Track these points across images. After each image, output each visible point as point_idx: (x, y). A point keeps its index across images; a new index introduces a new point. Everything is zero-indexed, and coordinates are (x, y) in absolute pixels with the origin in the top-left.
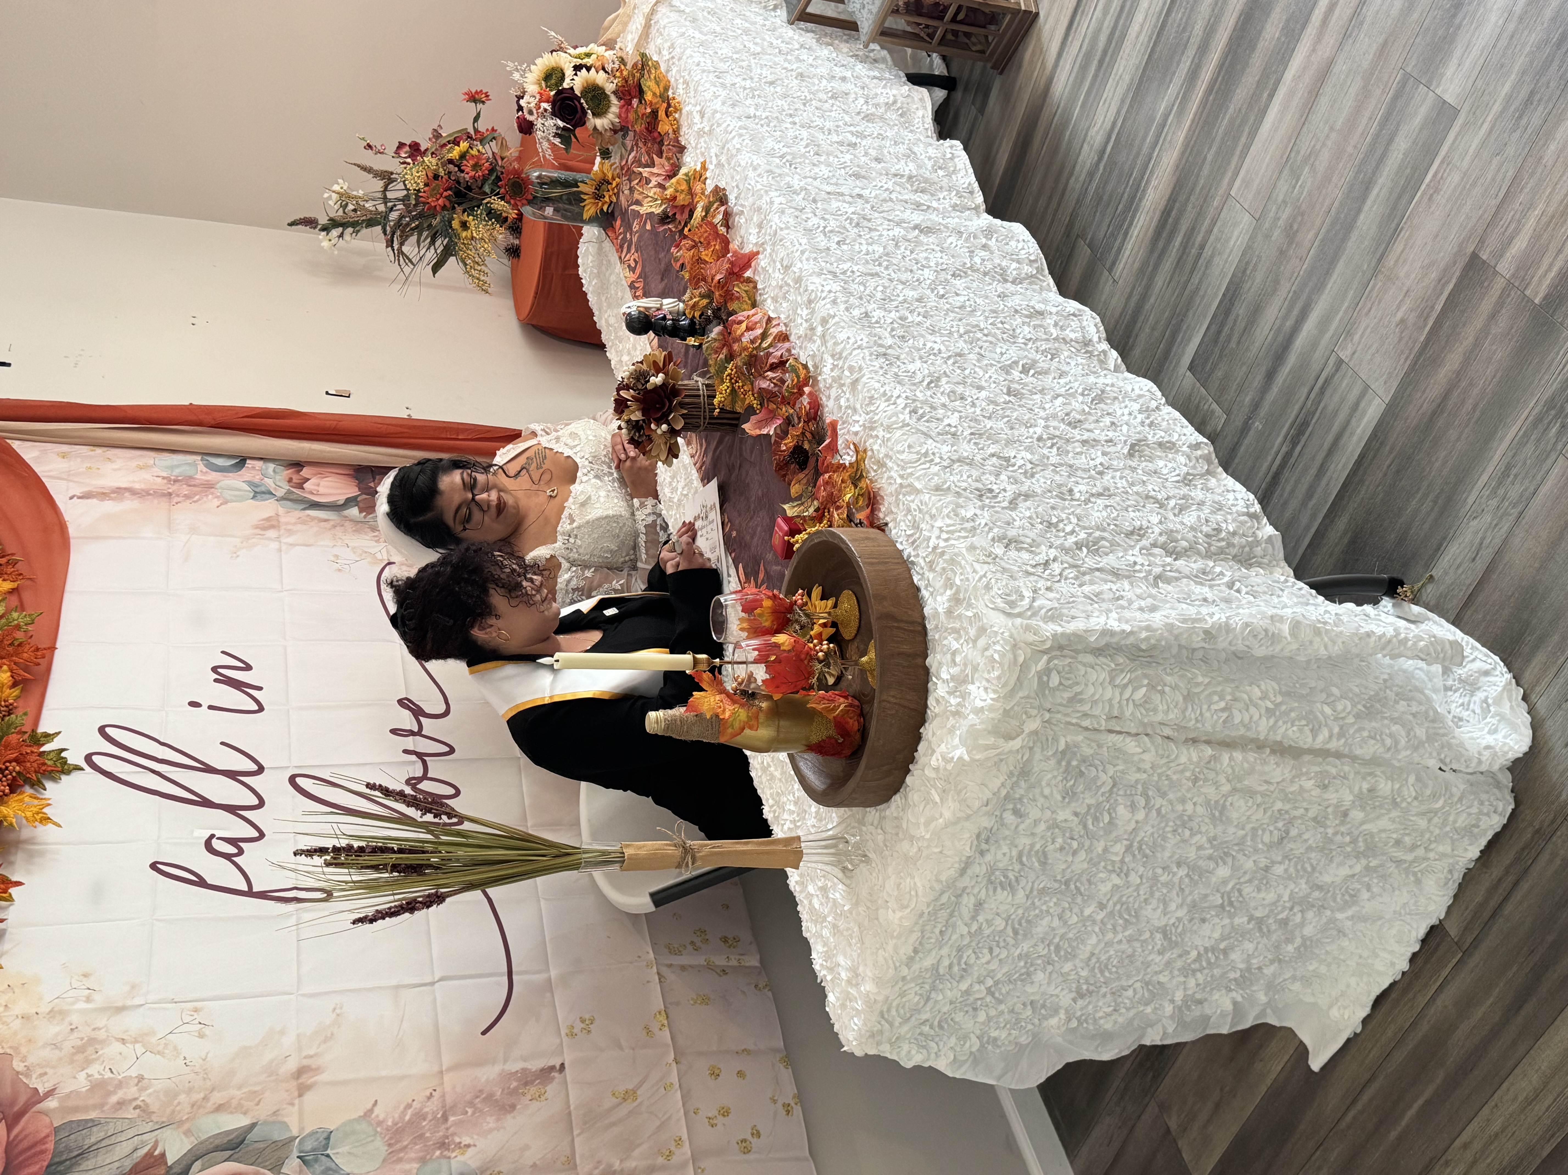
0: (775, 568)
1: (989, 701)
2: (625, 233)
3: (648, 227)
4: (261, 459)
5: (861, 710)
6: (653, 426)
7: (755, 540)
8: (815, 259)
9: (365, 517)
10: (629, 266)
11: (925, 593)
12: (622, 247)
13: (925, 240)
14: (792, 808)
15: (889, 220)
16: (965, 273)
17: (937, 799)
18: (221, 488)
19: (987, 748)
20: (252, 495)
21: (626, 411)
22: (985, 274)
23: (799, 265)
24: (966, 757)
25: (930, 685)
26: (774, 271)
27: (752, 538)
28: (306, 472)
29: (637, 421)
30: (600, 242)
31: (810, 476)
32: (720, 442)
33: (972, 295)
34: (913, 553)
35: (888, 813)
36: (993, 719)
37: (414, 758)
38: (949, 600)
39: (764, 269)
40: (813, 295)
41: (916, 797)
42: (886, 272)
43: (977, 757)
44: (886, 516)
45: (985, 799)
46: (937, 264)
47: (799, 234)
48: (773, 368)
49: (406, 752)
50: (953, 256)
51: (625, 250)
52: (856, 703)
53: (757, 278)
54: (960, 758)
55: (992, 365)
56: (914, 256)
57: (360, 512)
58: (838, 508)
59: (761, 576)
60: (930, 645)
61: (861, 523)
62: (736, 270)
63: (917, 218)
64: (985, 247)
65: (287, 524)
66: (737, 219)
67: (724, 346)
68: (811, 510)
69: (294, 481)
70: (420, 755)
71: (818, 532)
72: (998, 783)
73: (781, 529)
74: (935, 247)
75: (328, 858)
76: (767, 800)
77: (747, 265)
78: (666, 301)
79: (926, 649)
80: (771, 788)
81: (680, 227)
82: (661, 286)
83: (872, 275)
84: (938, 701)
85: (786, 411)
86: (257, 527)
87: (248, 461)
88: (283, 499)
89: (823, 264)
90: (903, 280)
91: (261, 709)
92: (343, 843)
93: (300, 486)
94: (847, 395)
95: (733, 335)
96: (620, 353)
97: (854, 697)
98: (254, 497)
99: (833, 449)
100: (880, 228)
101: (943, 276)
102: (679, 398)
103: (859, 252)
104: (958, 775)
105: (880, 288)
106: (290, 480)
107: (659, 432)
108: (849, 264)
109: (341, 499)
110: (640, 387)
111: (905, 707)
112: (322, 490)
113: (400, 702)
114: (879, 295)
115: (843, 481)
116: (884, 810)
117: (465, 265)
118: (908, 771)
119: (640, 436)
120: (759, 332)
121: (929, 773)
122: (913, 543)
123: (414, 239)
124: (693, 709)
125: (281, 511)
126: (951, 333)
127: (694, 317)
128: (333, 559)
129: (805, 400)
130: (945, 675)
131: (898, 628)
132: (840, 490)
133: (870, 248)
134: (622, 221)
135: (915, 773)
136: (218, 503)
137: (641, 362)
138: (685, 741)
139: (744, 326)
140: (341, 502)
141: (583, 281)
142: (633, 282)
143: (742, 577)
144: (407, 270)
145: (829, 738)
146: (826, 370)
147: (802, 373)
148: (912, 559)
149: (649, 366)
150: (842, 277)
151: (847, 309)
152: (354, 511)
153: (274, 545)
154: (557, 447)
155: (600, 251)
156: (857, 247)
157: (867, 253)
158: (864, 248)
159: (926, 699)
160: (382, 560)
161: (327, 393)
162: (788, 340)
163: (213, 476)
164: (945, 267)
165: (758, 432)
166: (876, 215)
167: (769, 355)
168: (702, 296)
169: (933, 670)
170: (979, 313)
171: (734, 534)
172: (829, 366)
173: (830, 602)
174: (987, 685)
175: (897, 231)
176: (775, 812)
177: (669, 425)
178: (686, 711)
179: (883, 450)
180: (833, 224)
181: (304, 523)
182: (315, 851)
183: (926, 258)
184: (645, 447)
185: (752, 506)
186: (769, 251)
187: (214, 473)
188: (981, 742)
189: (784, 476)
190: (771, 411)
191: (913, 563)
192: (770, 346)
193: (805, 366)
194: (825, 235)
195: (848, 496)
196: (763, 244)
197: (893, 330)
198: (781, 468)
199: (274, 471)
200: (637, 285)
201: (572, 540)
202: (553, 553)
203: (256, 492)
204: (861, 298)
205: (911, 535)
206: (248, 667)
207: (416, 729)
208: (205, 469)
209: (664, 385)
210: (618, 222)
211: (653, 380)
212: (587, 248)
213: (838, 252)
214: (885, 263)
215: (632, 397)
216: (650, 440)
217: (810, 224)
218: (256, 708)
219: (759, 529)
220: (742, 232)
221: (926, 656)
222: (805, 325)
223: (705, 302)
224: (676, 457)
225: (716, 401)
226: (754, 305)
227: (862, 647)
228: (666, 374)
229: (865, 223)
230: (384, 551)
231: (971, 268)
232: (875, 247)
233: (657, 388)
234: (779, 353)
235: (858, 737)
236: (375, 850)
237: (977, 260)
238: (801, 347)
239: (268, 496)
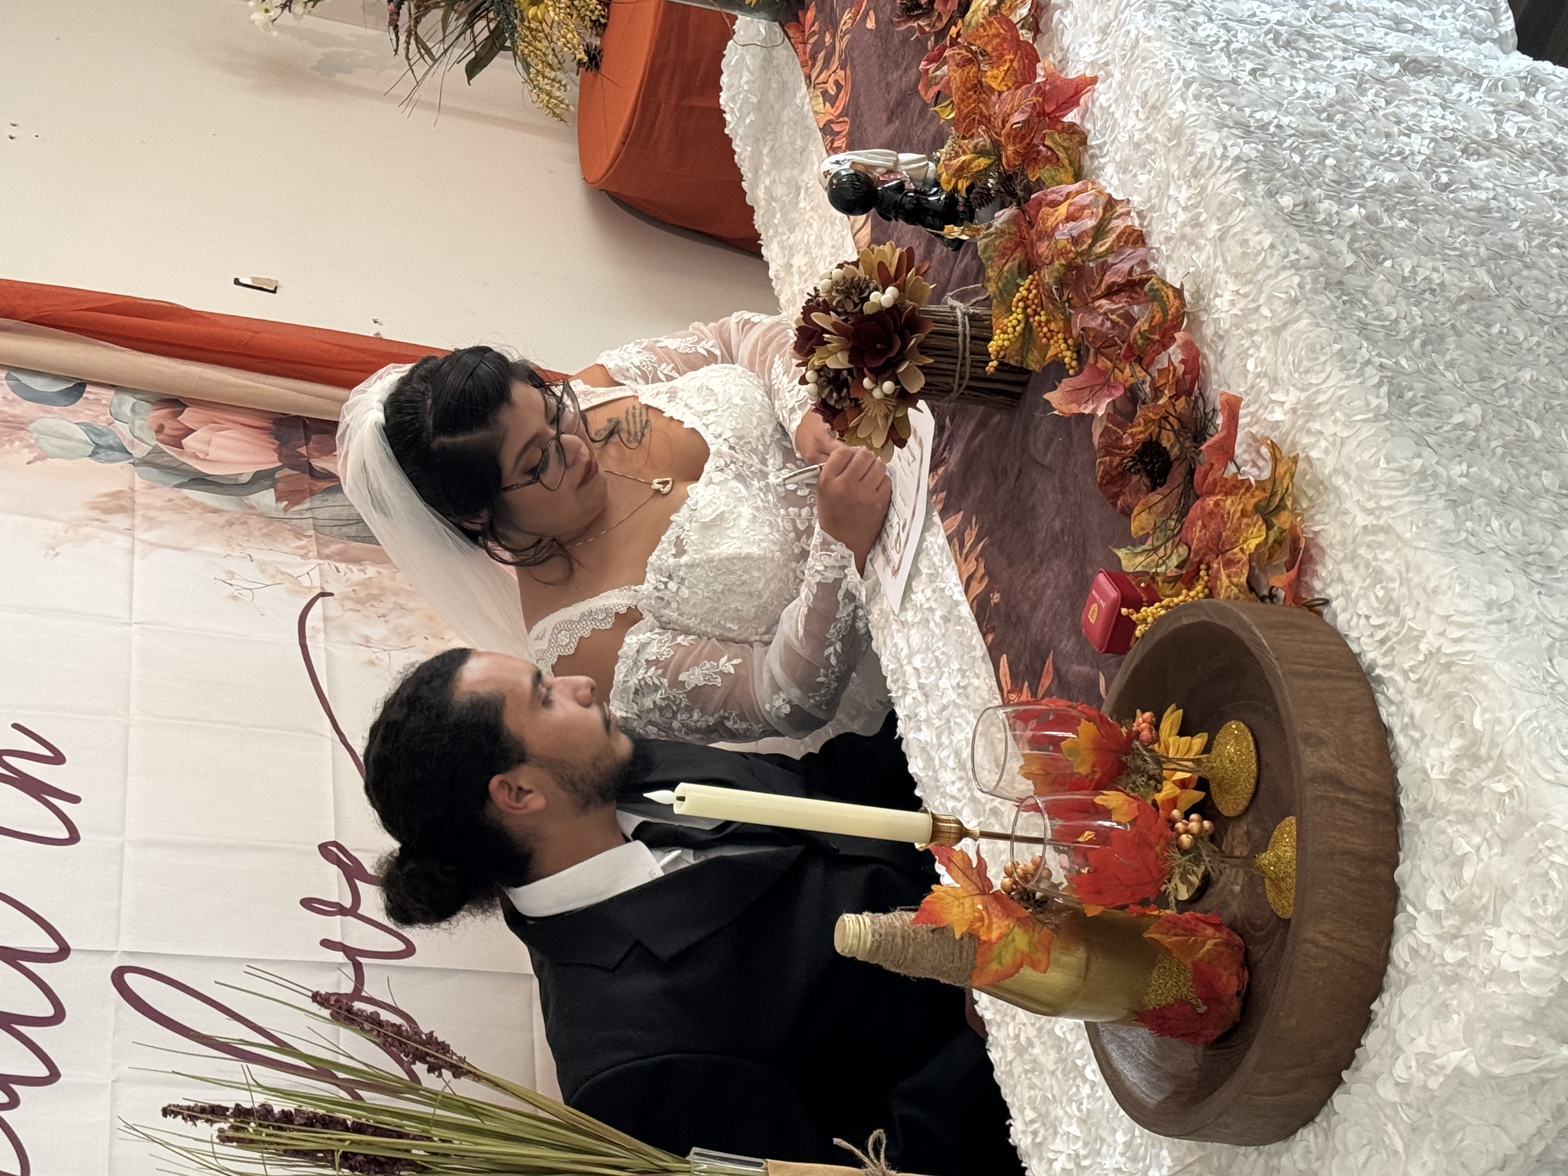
0: (1076, 668)
1: (1531, 963)
2: (821, 33)
3: (871, 24)
4: (113, 386)
5: (1246, 954)
6: (867, 382)
7: (1040, 613)
8: (1210, 97)
9: (286, 509)
10: (825, 93)
11: (1401, 740)
12: (814, 58)
13: (1413, 84)
14: (1074, 1130)
15: (1345, 41)
16: (1488, 149)
17: (1400, 1146)
18: (37, 430)
19: (1516, 1054)
20: (90, 449)
21: (819, 351)
22: (1525, 154)
23: (1180, 106)
24: (1472, 1068)
25: (1399, 919)
26: (1125, 115)
27: (1034, 608)
28: (188, 417)
29: (838, 372)
30: (768, 46)
31: (1172, 500)
32: (982, 425)
33: (1501, 190)
34: (1381, 661)
35: (1285, 1160)
36: (1537, 998)
37: (339, 957)
38: (1457, 758)
39: (1104, 110)
40: (1205, 163)
41: (1351, 1137)
42: (1341, 134)
43: (1498, 1070)
44: (1327, 585)
45: (1501, 1156)
46: (1435, 128)
47: (1182, 51)
48: (1111, 292)
49: (326, 943)
50: (1465, 117)
51: (819, 63)
52: (1238, 939)
53: (1089, 126)
54: (1459, 1070)
55: (1542, 323)
56: (1391, 109)
57: (279, 499)
58: (1229, 563)
59: (1046, 681)
60: (1406, 842)
61: (1272, 597)
62: (1049, 109)
63: (1395, 42)
64: (1523, 107)
65: (147, 507)
66: (1057, 15)
67: (1018, 245)
68: (1174, 561)
69: (167, 431)
70: (351, 953)
71: (1185, 607)
72: (1529, 1126)
73: (1104, 595)
74: (1431, 98)
75: (225, 1126)
76: (1022, 1110)
77: (1072, 101)
78: (904, 157)
79: (1397, 848)
80: (1032, 1087)
81: (940, 26)
82: (887, 132)
83: (1312, 135)
84: (1414, 953)
85: (1128, 373)
86: (94, 507)
87: (88, 388)
88: (144, 462)
89: (1226, 108)
90: (1374, 150)
91: (74, 837)
92: (259, 1099)
93: (177, 442)
94: (1263, 352)
95: (1040, 226)
96: (789, 251)
97: (1232, 927)
98: (93, 455)
99: (1227, 451)
100: (1329, 54)
101: (1447, 149)
102: (921, 336)
103: (1291, 93)
104: (1449, 1101)
105: (1330, 162)
106: (160, 430)
107: (877, 394)
108: (1273, 113)
109: (247, 472)
110: (850, 308)
111: (1346, 957)
112: (213, 453)
113: (324, 849)
114: (1329, 175)
115: (1244, 514)
116: (1278, 1154)
117: (527, 66)
118: (1339, 1081)
119: (840, 399)
120: (1090, 223)
121: (1387, 1092)
122: (1382, 642)
123: (437, 14)
124: (931, 917)
125: (139, 483)
126: (1463, 255)
127: (955, 189)
128: (224, 577)
129: (1175, 354)
130: (1434, 903)
131: (1345, 802)
132: (1237, 530)
133: (1311, 88)
134: (820, 10)
135: (1354, 1088)
136: (31, 457)
137: (856, 264)
138: (906, 978)
139: (1063, 210)
140: (245, 479)
141: (727, 117)
142: (830, 122)
143: (1006, 680)
144: (420, 68)
145: (1182, 1002)
146: (1221, 304)
147: (1173, 303)
148: (1378, 671)
149: (869, 272)
150: (1260, 134)
151: (1271, 194)
152: (266, 498)
153: (122, 542)
154: (670, 411)
155: (767, 65)
156: (1287, 83)
157: (1307, 96)
158: (1300, 86)
159: (1389, 946)
160: (310, 589)
161: (237, 282)
162: (1144, 243)
163: (25, 408)
164: (1450, 134)
165: (1074, 409)
166: (1322, 31)
167: (1104, 268)
168: (980, 152)
169: (1407, 892)
170: (1516, 224)
171: (996, 598)
172: (1228, 296)
173: (1199, 741)
174: (1529, 930)
175: (1364, 64)
176: (1035, 1133)
177: (897, 383)
178: (916, 921)
179: (1331, 463)
180: (1243, 38)
181: (177, 509)
182: (203, 1110)
183: (1414, 115)
184: (846, 421)
185: (1039, 550)
186: (1117, 76)
187: (26, 404)
188: (1507, 1041)
189: (1115, 497)
190: (1102, 373)
191: (1379, 680)
192: (1109, 251)
193: (1179, 293)
194: (1229, 57)
195: (1253, 544)
196: (1106, 64)
197: (1354, 240)
198: (1112, 482)
199: (133, 410)
200: (836, 128)
201: (672, 586)
202: (631, 603)
203: (98, 446)
204: (1295, 177)
205: (1381, 627)
206: (58, 758)
207: (347, 903)
208: (11, 395)
209: (895, 309)
210: (811, 14)
211: (875, 296)
212: (743, 57)
213: (1253, 88)
214: (1339, 117)
215: (834, 325)
216: (857, 406)
217: (1201, 33)
218: (65, 834)
219: (1049, 592)
220: (1066, 40)
221: (1396, 864)
222: (1182, 217)
223: (983, 162)
224: (902, 443)
225: (992, 347)
226: (1078, 176)
227: (1257, 833)
228: (901, 289)
229: (1302, 43)
230: (315, 574)
231: (1499, 140)
232: (1322, 87)
233: (883, 314)
234: (1126, 267)
235: (1236, 1006)
236: (312, 1122)
237: (1510, 128)
238: (1169, 258)
239: (118, 455)
